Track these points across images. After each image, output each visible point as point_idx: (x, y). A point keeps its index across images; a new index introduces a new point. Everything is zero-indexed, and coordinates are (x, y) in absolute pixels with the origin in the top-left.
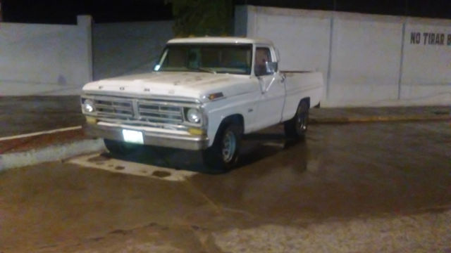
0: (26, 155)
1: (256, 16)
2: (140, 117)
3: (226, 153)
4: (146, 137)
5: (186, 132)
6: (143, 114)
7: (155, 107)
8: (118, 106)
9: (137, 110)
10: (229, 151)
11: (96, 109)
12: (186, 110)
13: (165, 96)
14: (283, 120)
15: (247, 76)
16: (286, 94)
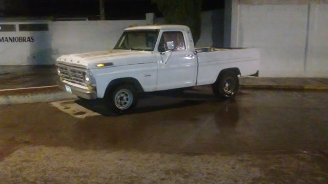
0: (25, 97)
2: (73, 78)
3: (125, 103)
4: (72, 89)
5: (87, 88)
6: (73, 76)
7: (74, 71)
8: (65, 71)
9: (70, 73)
10: (128, 102)
11: (61, 72)
12: (84, 74)
13: (76, 65)
14: (198, 84)
15: (150, 52)
16: (200, 65)
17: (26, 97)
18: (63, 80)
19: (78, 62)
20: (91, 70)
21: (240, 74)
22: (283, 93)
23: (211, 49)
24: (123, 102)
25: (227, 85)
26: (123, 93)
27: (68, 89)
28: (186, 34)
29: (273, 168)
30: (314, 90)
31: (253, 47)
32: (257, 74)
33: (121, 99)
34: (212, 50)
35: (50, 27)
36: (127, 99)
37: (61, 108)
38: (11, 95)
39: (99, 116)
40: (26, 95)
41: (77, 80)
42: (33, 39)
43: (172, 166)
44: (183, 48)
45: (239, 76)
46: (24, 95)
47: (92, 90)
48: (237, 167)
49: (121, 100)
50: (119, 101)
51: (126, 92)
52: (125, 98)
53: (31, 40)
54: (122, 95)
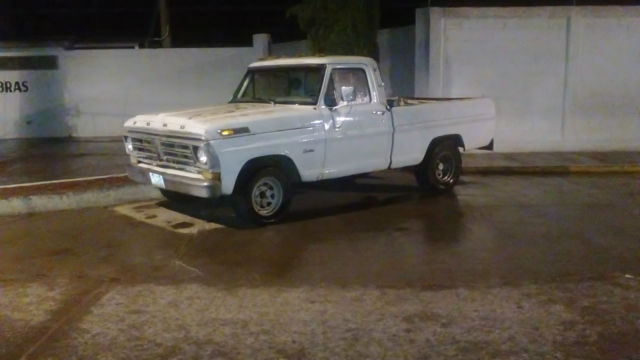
0: (61, 198)
1: (443, 21)
2: (165, 158)
3: (269, 204)
4: (165, 180)
5: (200, 176)
6: (166, 154)
7: (172, 145)
8: (146, 145)
9: (161, 149)
10: (274, 202)
11: (135, 148)
12: (196, 149)
13: (178, 132)
14: (394, 166)
15: (311, 107)
16: (397, 129)
17: (64, 197)
18: (140, 162)
19: (182, 127)
20: (212, 142)
21: (463, 146)
22: (536, 180)
23: (399, 101)
24: (265, 201)
25: (441, 167)
26: (265, 184)
27: (157, 180)
28: (372, 73)
29: (586, 304)
30: (587, 174)
31: (483, 97)
32: (490, 147)
33: (262, 195)
34: (402, 103)
35: (61, 62)
36: (272, 196)
37: (139, 216)
38: (34, 194)
39: (221, 229)
40: (64, 193)
41: (178, 163)
42: (27, 88)
43: (411, 308)
44: (367, 99)
45: (461, 149)
46: (59, 194)
47: (213, 179)
48: (526, 304)
49: (261, 197)
50: (259, 199)
51: (271, 183)
52: (268, 193)
53: (23, 88)
54: (264, 188)
